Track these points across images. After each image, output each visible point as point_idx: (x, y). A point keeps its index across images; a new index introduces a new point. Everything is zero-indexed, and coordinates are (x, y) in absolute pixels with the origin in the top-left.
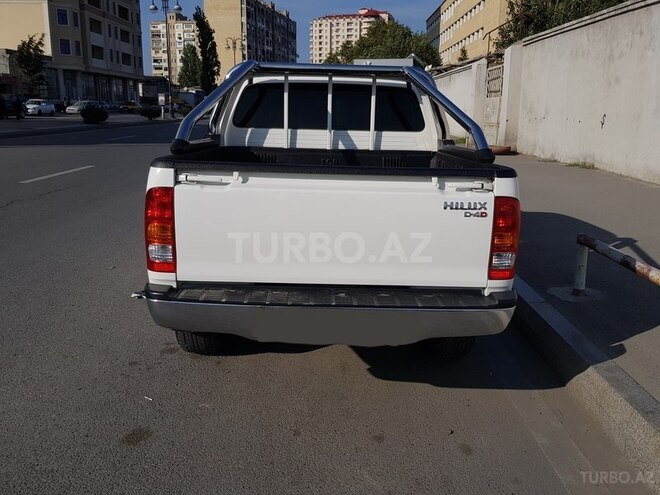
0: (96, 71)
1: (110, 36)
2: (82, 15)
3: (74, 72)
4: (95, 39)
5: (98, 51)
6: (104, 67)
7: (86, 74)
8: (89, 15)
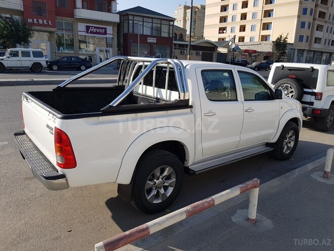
0: (314, 50)
1: (327, 32)
2: (313, 24)
3: (303, 50)
4: (318, 34)
5: (318, 40)
6: (320, 47)
7: (309, 51)
8: (317, 23)
